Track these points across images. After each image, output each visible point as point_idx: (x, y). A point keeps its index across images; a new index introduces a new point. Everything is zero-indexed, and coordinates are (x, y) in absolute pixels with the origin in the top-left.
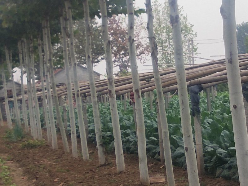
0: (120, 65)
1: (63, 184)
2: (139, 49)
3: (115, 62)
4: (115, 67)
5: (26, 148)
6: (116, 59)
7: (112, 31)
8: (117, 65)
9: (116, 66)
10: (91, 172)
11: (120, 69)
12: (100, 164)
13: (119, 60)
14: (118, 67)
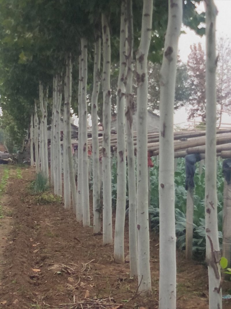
0: (203, 115)
1: (38, 250)
2: (228, 98)
3: (197, 111)
4: (196, 117)
5: (38, 204)
6: (199, 107)
7: (198, 73)
8: (200, 115)
9: (198, 116)
10: (75, 240)
11: (203, 120)
12: (94, 232)
13: (202, 109)
14: (201, 117)
